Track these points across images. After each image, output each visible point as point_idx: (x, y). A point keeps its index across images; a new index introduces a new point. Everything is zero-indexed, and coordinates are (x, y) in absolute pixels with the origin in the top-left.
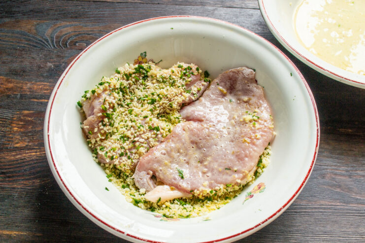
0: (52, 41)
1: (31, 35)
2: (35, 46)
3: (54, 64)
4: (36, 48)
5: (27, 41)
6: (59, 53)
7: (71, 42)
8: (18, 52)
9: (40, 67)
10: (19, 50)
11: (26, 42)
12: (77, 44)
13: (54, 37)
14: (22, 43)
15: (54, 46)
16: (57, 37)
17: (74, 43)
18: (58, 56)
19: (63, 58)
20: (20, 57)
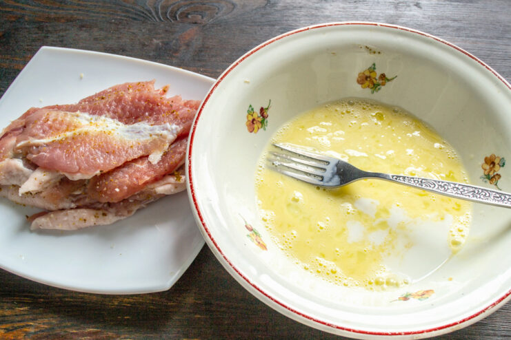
0: (157, 13)
1: (128, 5)
2: (135, 19)
3: (161, 40)
4: (136, 22)
5: (123, 12)
6: (167, 27)
7: (181, 14)
8: (113, 27)
9: (144, 45)
10: (114, 23)
11: (124, 14)
12: (190, 16)
13: (159, 8)
14: (118, 15)
15: (160, 19)
16: (163, 7)
17: (185, 15)
18: (167, 31)
19: (173, 33)
20: (117, 32)
